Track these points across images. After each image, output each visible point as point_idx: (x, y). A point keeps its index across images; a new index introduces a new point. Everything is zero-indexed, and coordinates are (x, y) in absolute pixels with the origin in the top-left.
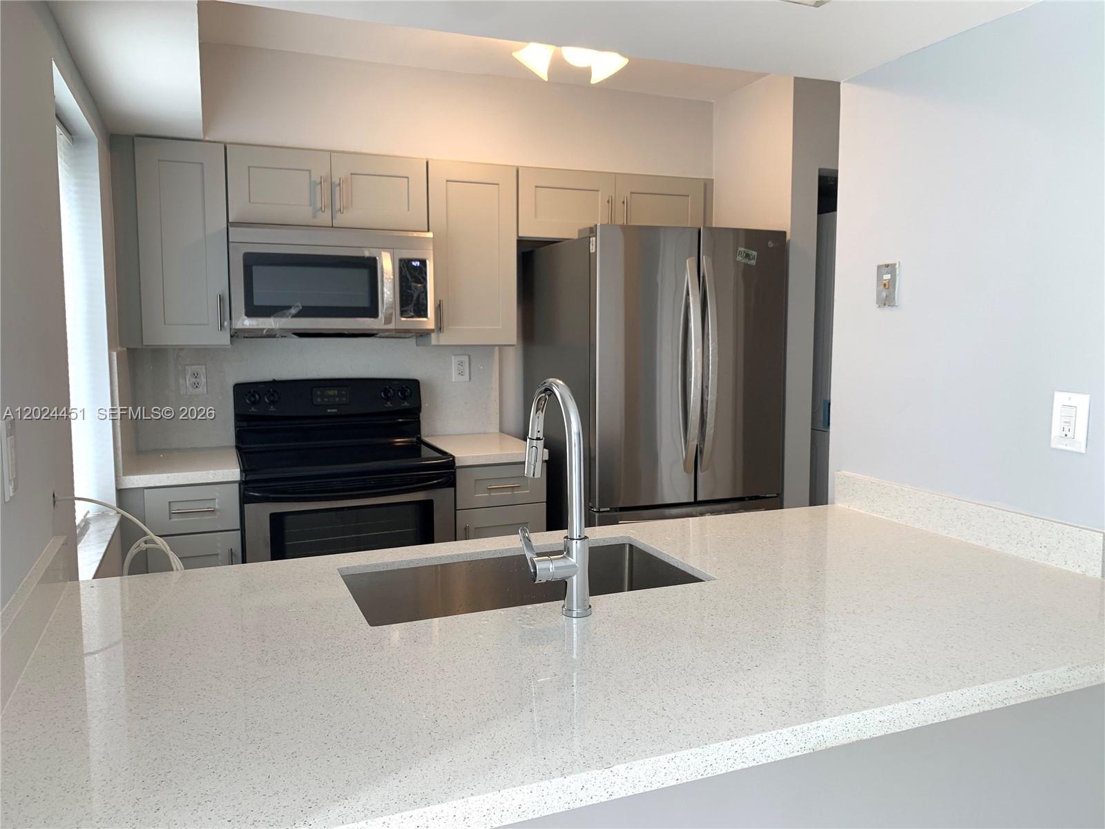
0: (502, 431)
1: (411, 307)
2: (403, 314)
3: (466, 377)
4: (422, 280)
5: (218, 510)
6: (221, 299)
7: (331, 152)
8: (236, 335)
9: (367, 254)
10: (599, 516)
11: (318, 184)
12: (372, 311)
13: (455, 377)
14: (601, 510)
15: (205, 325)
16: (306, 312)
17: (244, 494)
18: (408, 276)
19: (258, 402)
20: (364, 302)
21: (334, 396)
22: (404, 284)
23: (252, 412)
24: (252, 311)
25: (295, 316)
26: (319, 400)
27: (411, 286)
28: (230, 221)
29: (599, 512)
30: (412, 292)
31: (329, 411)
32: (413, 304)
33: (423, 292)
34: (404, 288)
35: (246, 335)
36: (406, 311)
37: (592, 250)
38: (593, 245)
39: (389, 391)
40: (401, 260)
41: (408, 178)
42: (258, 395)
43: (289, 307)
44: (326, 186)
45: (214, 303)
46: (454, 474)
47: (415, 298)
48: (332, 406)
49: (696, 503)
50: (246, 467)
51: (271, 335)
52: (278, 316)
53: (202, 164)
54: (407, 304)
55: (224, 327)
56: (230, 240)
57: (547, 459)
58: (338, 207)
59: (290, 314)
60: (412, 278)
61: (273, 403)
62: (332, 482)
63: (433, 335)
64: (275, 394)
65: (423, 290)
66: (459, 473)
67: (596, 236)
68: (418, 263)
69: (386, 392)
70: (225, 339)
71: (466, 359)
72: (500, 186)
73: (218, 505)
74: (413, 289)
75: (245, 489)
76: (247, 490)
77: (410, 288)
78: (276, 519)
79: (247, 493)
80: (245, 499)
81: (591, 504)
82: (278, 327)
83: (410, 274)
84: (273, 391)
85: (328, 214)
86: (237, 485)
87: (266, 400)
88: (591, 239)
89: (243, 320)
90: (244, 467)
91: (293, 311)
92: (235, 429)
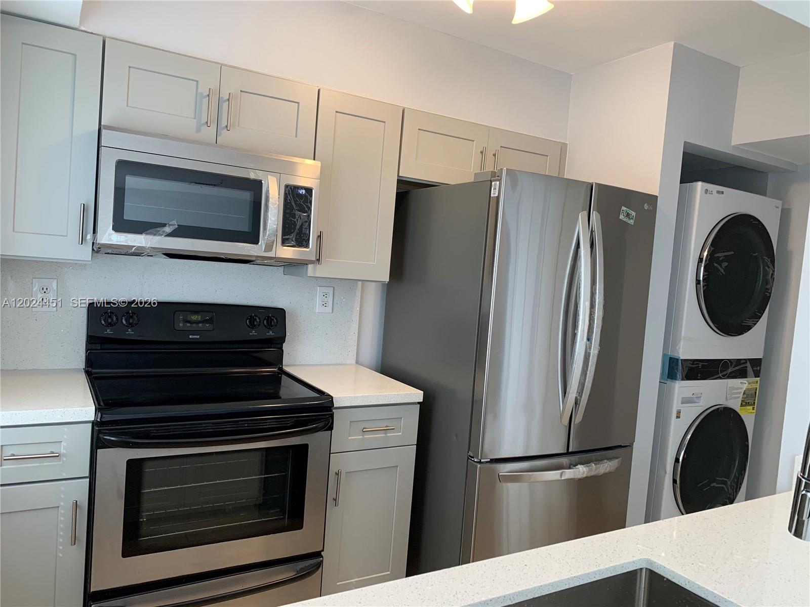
0: (357, 362)
1: (293, 236)
2: (284, 242)
3: (329, 309)
4: (306, 209)
5: (64, 455)
6: (85, 208)
7: (222, 65)
8: (98, 250)
9: (252, 176)
10: (480, 468)
11: (205, 97)
12: (253, 238)
13: (318, 308)
14: (482, 461)
15: (64, 236)
16: (182, 232)
17: (98, 438)
18: (293, 204)
19: (115, 324)
20: (245, 227)
21: (197, 322)
22: (288, 211)
23: (108, 334)
24: (120, 225)
25: (169, 235)
26: (181, 325)
27: (295, 214)
28: (102, 123)
29: (480, 462)
30: (295, 220)
31: (190, 337)
32: (295, 233)
33: (306, 222)
34: (288, 216)
35: (109, 251)
36: (288, 239)
37: (494, 193)
38: (495, 189)
39: (256, 319)
40: (287, 186)
41: (298, 103)
42: (116, 316)
43: (164, 225)
44: (215, 100)
45: (77, 212)
46: (332, 416)
47: (298, 227)
48: (194, 332)
49: (568, 453)
50: (102, 403)
51: (138, 253)
52: (151, 234)
53: (75, 55)
54: (290, 233)
55: (86, 239)
56: (103, 143)
57: (421, 400)
58: (224, 124)
59: (164, 231)
60: (297, 206)
61: (130, 325)
62: (202, 424)
63: (310, 266)
64: (135, 317)
65: (306, 219)
66: (337, 415)
67: (500, 180)
68: (304, 191)
69: (252, 320)
70: (85, 252)
71: (330, 290)
72: (386, 123)
73: (64, 449)
74: (297, 217)
75: (99, 432)
76: (102, 433)
77: (294, 216)
78: (134, 467)
79: (101, 436)
80: (97, 443)
81: (471, 454)
82: (148, 245)
83: (295, 202)
84: (133, 313)
85: (213, 129)
86: (90, 425)
87: (124, 322)
88: (493, 183)
89: (110, 235)
90: (99, 404)
91: (168, 230)
92: (86, 352)
